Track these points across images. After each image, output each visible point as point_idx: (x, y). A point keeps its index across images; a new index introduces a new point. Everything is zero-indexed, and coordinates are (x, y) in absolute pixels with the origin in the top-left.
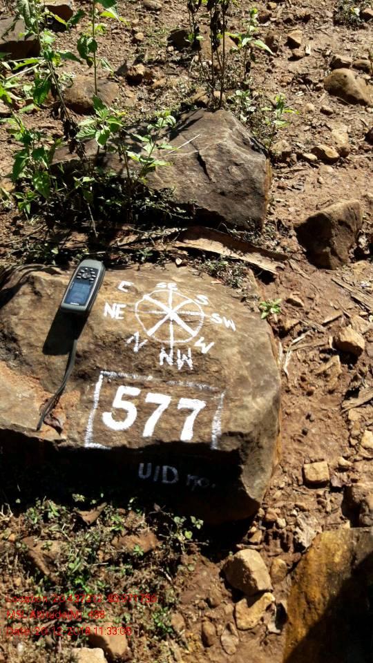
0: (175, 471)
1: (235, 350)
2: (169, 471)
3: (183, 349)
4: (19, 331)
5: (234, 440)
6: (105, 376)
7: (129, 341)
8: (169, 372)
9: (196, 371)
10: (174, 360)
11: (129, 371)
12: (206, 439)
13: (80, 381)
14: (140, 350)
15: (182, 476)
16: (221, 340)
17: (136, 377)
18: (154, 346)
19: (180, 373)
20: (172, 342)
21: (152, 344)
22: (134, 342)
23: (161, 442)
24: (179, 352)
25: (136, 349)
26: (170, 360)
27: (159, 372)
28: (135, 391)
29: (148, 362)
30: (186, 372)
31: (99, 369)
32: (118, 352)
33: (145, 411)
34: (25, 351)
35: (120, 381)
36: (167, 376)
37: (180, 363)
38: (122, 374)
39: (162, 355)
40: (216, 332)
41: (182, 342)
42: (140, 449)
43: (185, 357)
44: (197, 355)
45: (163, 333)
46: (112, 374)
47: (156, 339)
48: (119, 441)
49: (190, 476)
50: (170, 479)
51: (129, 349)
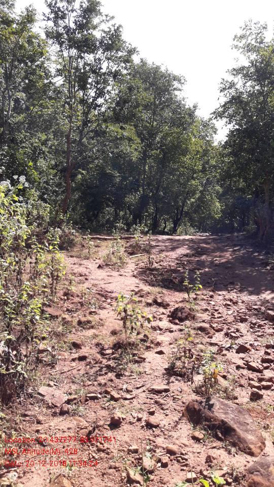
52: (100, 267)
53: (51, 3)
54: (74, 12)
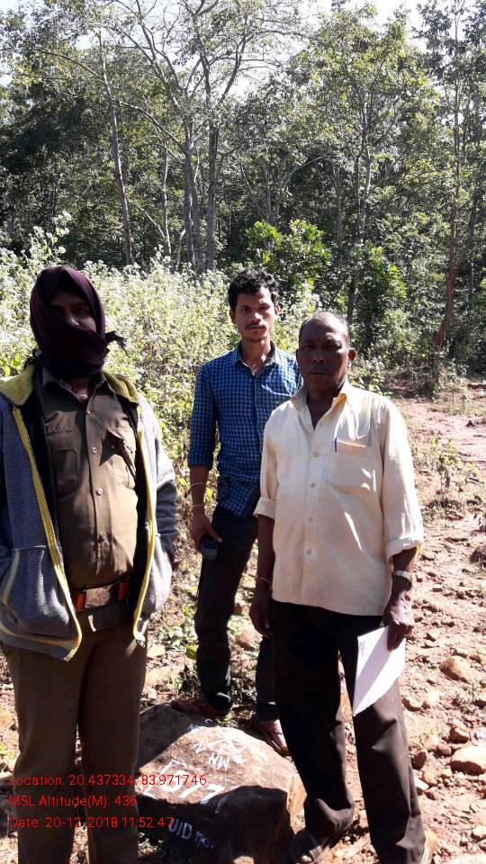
0: (191, 827)
1: (259, 768)
2: (188, 828)
3: (225, 757)
6: (174, 763)
7: (195, 746)
8: (211, 769)
9: (227, 772)
10: (217, 763)
11: (188, 763)
13: (159, 763)
14: (200, 753)
15: (194, 833)
16: (252, 760)
17: (191, 767)
18: (209, 753)
19: (218, 771)
20: (220, 752)
21: (208, 751)
22: (198, 747)
24: (221, 758)
25: (197, 752)
26: (214, 762)
27: (205, 767)
29: (201, 760)
30: (221, 771)
31: (172, 757)
32: (186, 751)
36: (209, 771)
37: (220, 765)
38: (183, 764)
39: (212, 758)
40: (251, 755)
41: (226, 753)
42: (175, 805)
43: (224, 762)
44: (233, 763)
45: (217, 747)
46: (178, 763)
47: (211, 749)
48: (163, 796)
49: (199, 834)
50: (186, 835)
51: (194, 751)
52: (470, 424)
53: (427, 8)
54: (465, 13)
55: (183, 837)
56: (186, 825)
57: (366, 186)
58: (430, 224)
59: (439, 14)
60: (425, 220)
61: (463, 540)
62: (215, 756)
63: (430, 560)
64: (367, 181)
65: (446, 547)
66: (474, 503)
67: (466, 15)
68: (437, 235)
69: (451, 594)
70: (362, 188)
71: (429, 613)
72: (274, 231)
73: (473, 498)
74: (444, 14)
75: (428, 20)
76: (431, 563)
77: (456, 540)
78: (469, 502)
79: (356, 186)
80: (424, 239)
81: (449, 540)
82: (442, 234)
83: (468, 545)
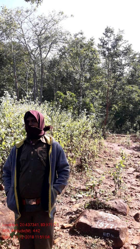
0: (109, 234)
2: (108, 234)
4: (87, 215)
5: (118, 229)
9: (113, 222)
11: (103, 221)
12: (114, 228)
13: (95, 221)
15: (110, 235)
18: (107, 218)
20: (109, 218)
21: (106, 218)
23: (107, 229)
27: (107, 221)
28: (104, 223)
29: (106, 220)
30: (111, 222)
31: (98, 220)
32: (101, 218)
33: (105, 225)
34: (87, 217)
35: (101, 222)
36: (108, 222)
37: (111, 220)
39: (108, 219)
41: (111, 218)
42: (104, 229)
44: (113, 220)
46: (100, 221)
47: (107, 217)
48: (101, 228)
49: (111, 235)
50: (108, 236)
51: (103, 218)
52: (119, 145)
53: (101, 39)
54: (111, 41)
55: (107, 236)
56: (108, 233)
57: (82, 83)
58: (98, 93)
59: (105, 41)
60: (97, 92)
61: (132, 173)
62: (109, 219)
63: (126, 178)
64: (82, 81)
65: (128, 175)
66: (130, 165)
67: (111, 42)
68: (100, 96)
69: (136, 186)
70: (81, 83)
71: (133, 190)
72: (62, 94)
73: (129, 164)
74: (106, 41)
75: (102, 42)
76: (127, 179)
77: (130, 174)
78: (128, 165)
79: (80, 82)
80: (97, 97)
81: (128, 173)
82: (101, 96)
83: (134, 175)
